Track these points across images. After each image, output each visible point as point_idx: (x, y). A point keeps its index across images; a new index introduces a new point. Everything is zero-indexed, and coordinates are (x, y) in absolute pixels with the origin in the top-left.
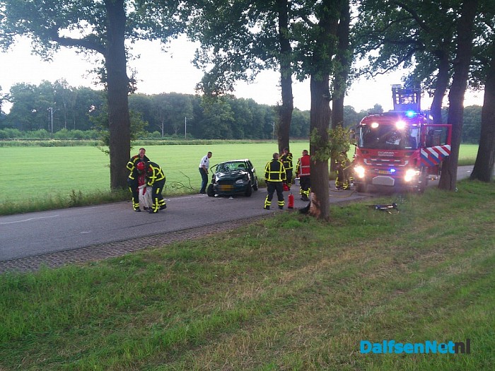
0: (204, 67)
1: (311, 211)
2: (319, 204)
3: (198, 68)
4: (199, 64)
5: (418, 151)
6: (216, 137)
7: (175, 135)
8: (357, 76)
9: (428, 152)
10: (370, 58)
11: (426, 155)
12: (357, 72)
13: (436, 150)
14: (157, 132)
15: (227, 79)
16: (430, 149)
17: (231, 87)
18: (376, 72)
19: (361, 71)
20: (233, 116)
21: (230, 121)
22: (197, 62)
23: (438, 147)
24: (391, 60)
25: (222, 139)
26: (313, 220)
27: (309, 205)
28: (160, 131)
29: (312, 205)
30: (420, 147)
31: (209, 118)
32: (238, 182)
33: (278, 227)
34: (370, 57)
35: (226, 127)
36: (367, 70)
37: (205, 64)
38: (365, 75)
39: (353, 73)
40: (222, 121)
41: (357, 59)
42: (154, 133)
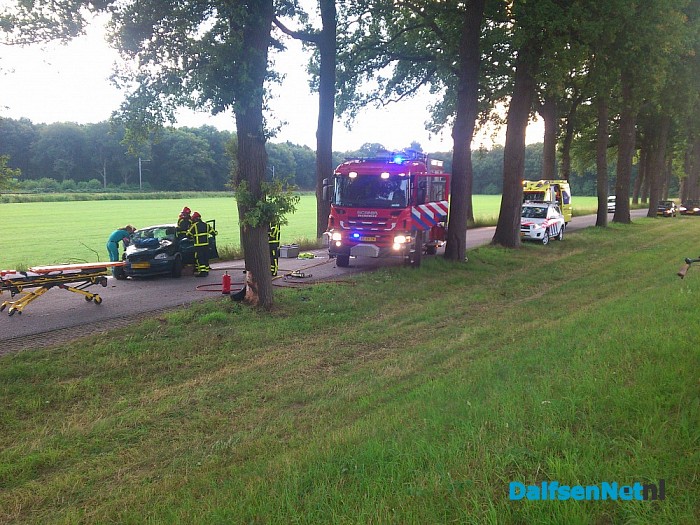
0: (129, 86)
1: (247, 297)
2: (256, 286)
3: (118, 87)
4: (120, 82)
5: (407, 210)
6: (188, 188)
7: (124, 185)
8: (364, 104)
9: (420, 210)
10: (380, 80)
11: (418, 215)
12: (363, 99)
13: (431, 208)
14: (95, 181)
15: (164, 105)
16: (423, 207)
17: (172, 116)
18: (388, 99)
19: (368, 97)
20: (213, 156)
21: (209, 165)
22: (116, 78)
23: (433, 204)
24: (406, 82)
25: (197, 191)
26: (245, 309)
27: (245, 289)
28: (101, 180)
29: (248, 287)
30: (410, 205)
31: (177, 159)
32: (158, 257)
33: (188, 322)
34: (379, 78)
35: (202, 172)
36: (375, 96)
37: (129, 83)
38: (374, 102)
39: (357, 99)
40: (197, 164)
41: (364, 80)
42: (91, 182)
